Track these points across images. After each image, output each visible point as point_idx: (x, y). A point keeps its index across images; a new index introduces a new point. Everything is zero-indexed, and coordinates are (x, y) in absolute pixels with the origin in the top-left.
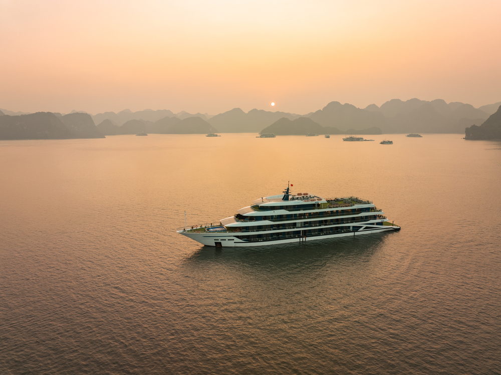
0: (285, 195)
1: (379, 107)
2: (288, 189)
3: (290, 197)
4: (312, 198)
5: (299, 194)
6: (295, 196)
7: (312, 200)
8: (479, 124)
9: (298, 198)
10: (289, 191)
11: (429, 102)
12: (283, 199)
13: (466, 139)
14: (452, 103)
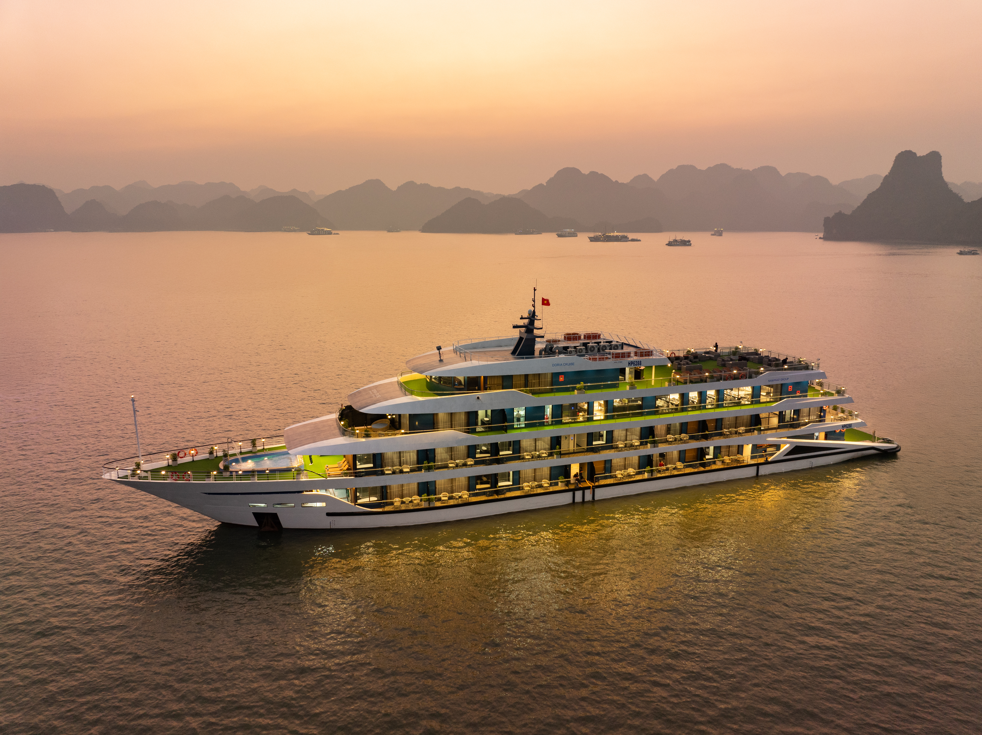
0: (521, 339)
1: (656, 180)
2: (532, 317)
3: (539, 346)
4: (616, 347)
5: (570, 337)
6: (555, 341)
7: (617, 356)
8: (848, 212)
9: (566, 348)
10: (537, 324)
11: (748, 170)
12: (513, 353)
13: (826, 238)
14: (789, 174)
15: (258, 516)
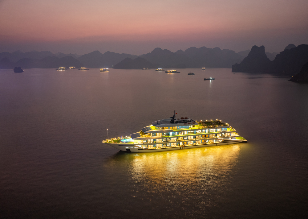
1: (184, 51)
7: (189, 123)
8: (239, 63)
9: (180, 121)
10: (175, 117)
12: (170, 122)
14: (224, 50)
15: (127, 149)
